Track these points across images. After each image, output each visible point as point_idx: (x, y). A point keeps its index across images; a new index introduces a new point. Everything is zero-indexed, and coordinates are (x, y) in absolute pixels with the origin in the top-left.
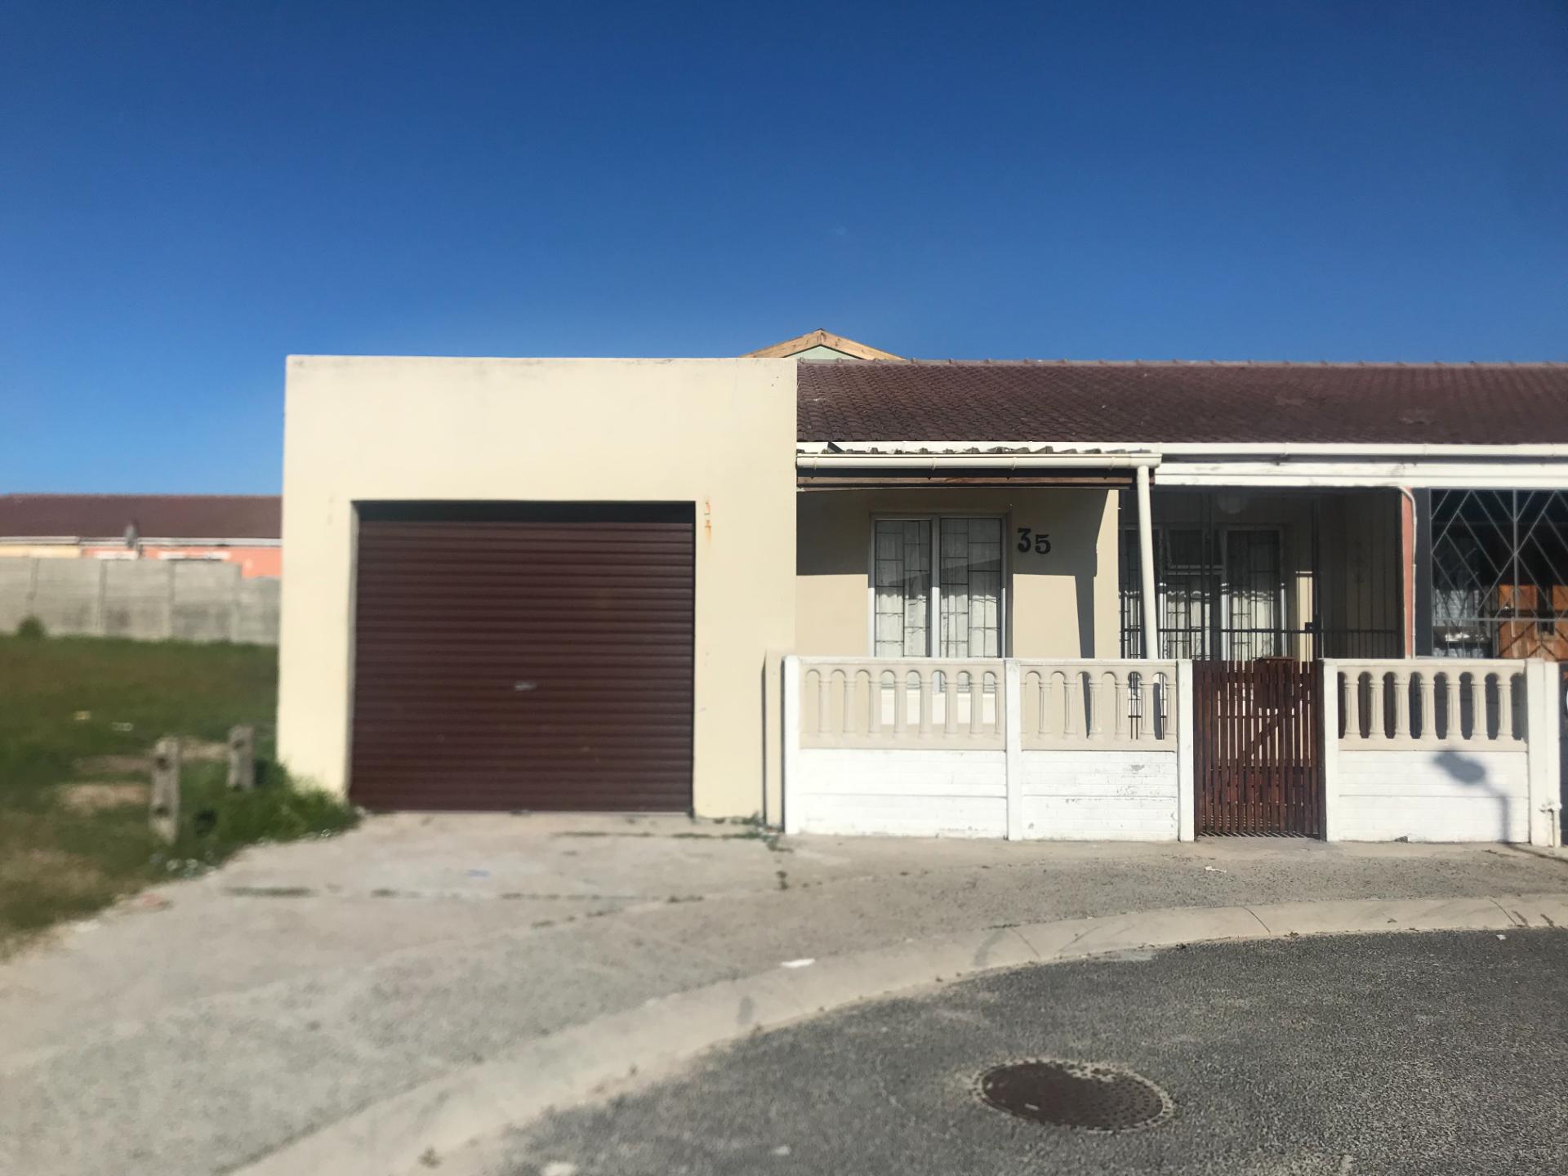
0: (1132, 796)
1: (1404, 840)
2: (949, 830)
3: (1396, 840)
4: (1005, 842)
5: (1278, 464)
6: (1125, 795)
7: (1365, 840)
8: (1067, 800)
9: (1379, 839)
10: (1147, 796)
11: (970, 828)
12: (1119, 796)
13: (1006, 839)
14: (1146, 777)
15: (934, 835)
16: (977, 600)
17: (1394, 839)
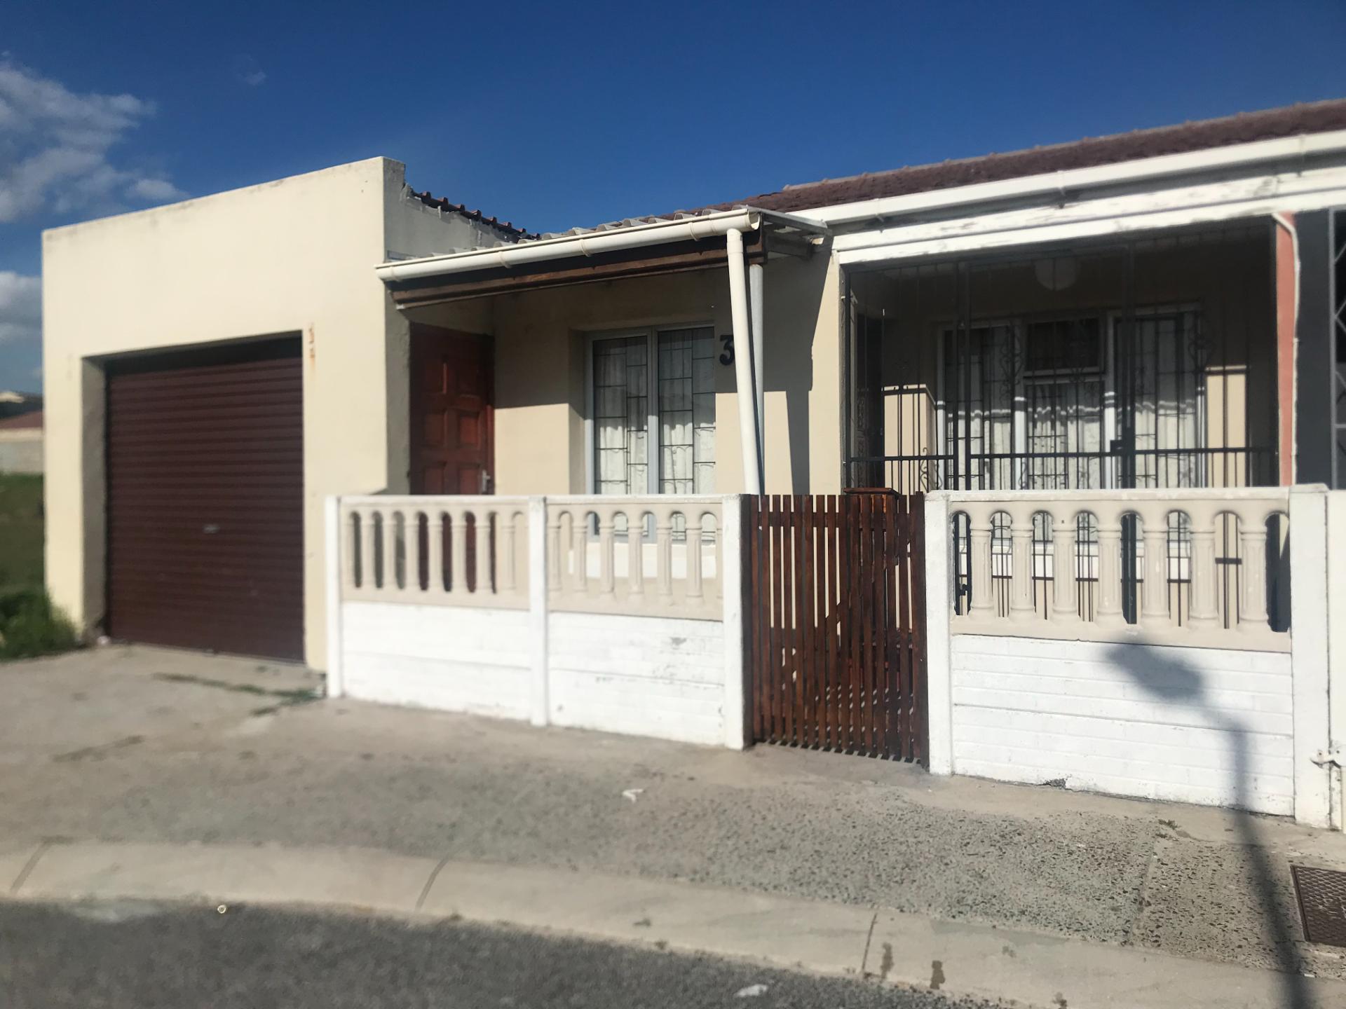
0: (671, 679)
1: (1059, 784)
2: (477, 705)
3: (1047, 784)
5: (1062, 207)
6: (661, 678)
7: (996, 777)
8: (598, 679)
9: (1019, 780)
10: (688, 681)
11: (498, 705)
12: (656, 677)
14: (688, 654)
15: (463, 710)
16: (703, 428)
17: (1044, 782)
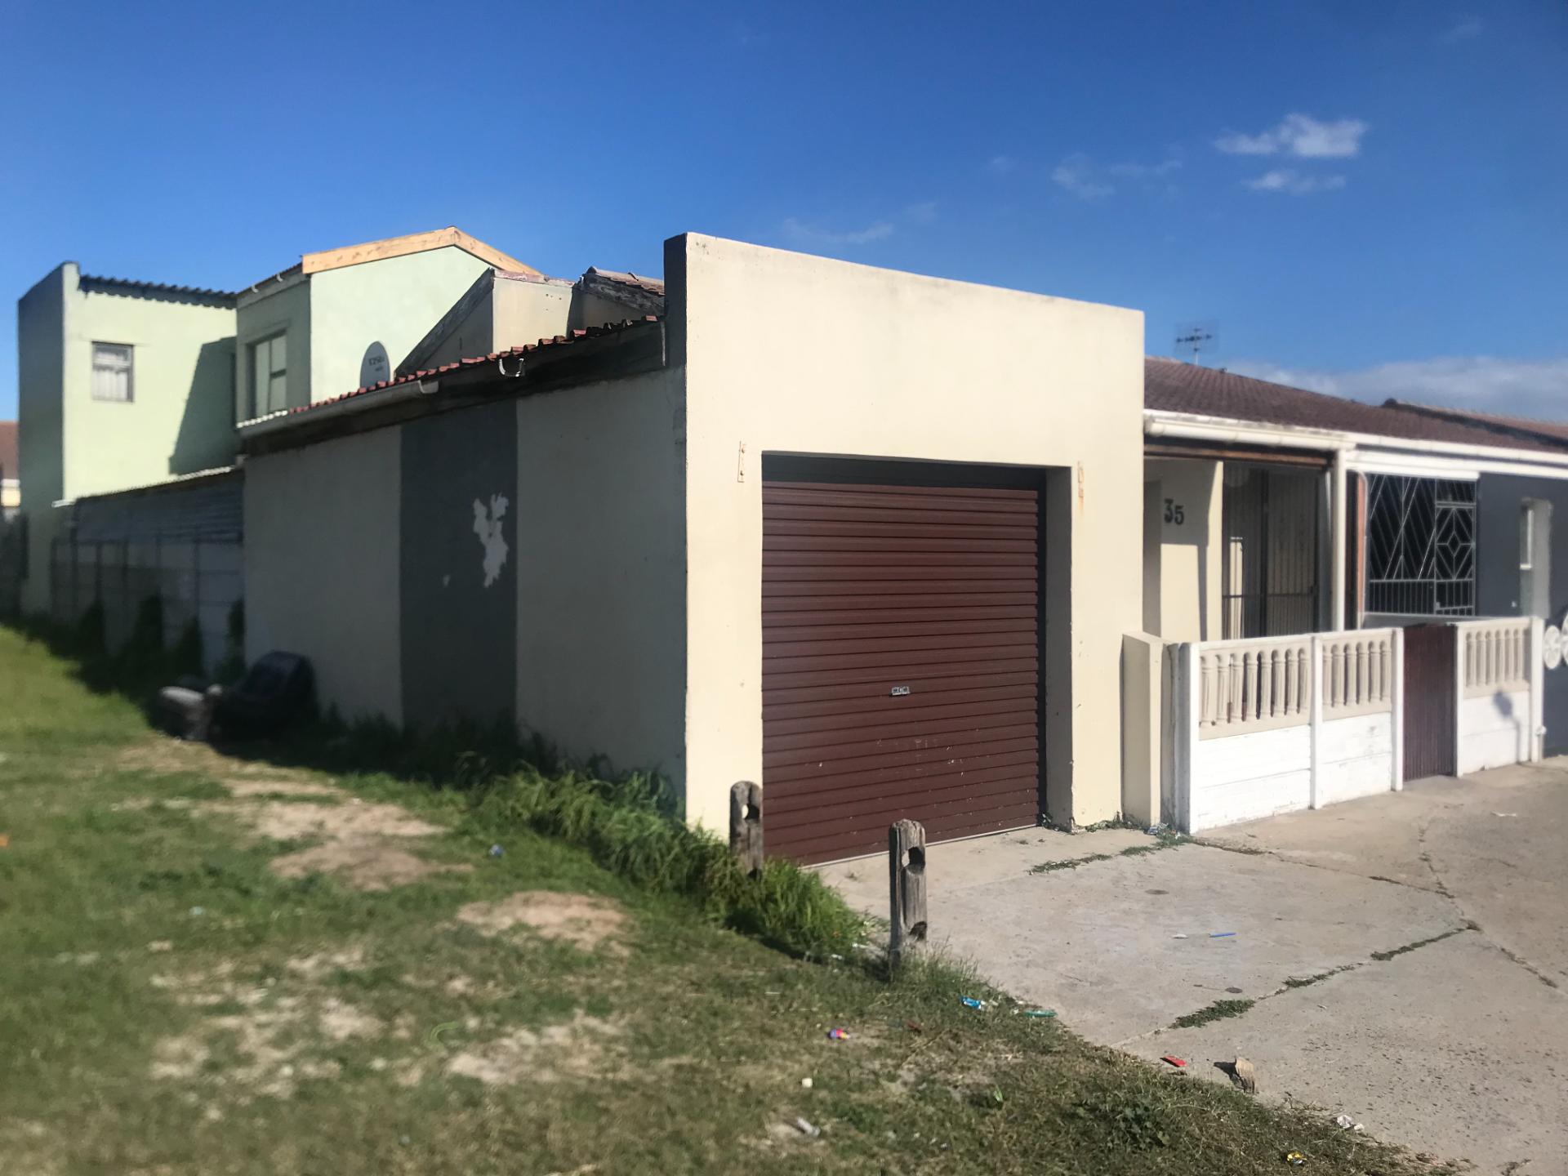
0: (1371, 755)
1: (1484, 769)
2: (1281, 807)
4: (1311, 811)
6: (1367, 755)
10: (1377, 753)
11: (1291, 803)
12: (1364, 756)
13: (1311, 808)
14: (1377, 736)
15: (1271, 814)
17: (1480, 769)
